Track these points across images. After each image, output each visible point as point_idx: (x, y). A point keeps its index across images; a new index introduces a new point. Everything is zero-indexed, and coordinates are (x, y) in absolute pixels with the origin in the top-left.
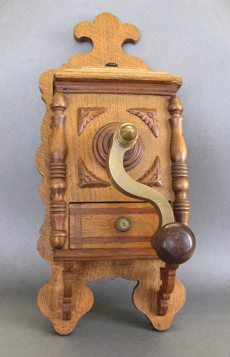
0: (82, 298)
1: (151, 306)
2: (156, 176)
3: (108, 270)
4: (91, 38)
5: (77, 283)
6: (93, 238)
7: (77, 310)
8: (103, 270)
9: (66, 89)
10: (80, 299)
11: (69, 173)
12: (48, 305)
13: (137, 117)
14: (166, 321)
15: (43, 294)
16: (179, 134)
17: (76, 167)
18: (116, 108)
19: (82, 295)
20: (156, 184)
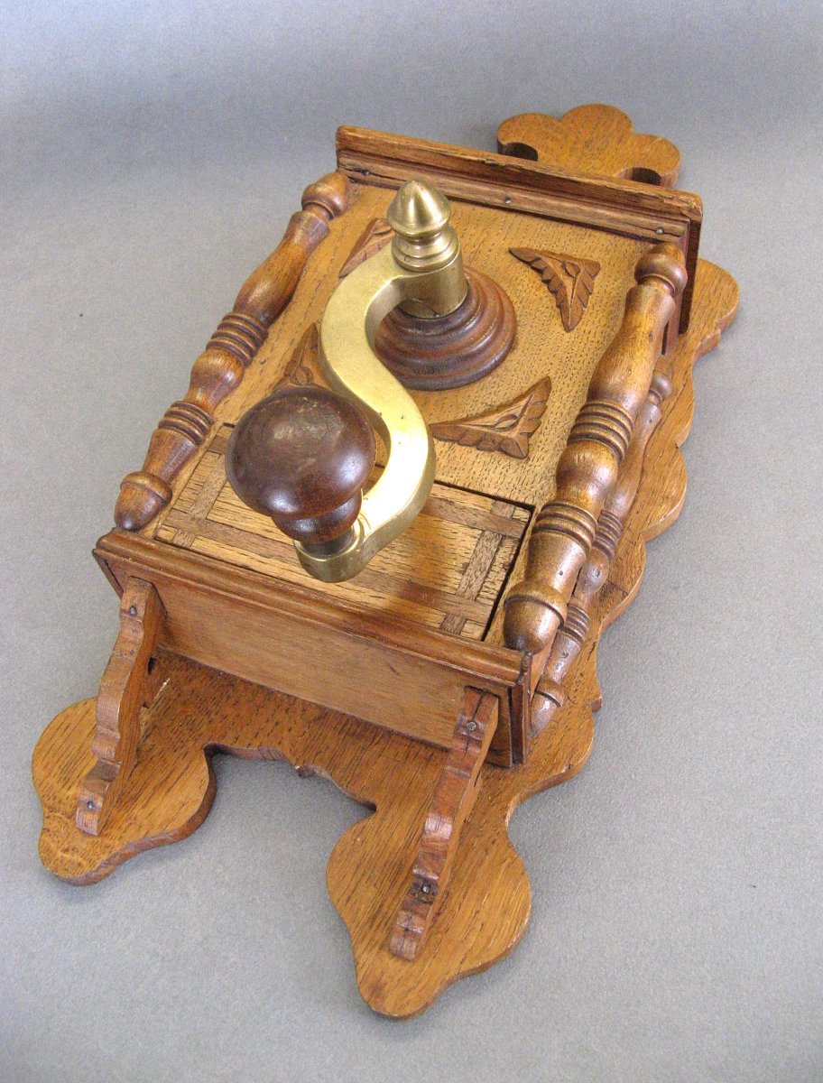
0: (170, 782)
1: (381, 906)
3: (293, 732)
4: (536, 149)
5: (181, 732)
6: (238, 531)
7: (135, 811)
8: (277, 724)
9: (364, 172)
10: (162, 784)
11: (265, 352)
12: (60, 763)
13: (531, 271)
14: (411, 984)
15: (64, 727)
16: (638, 329)
17: (291, 344)
18: (478, 239)
19: (175, 776)
20: (504, 442)
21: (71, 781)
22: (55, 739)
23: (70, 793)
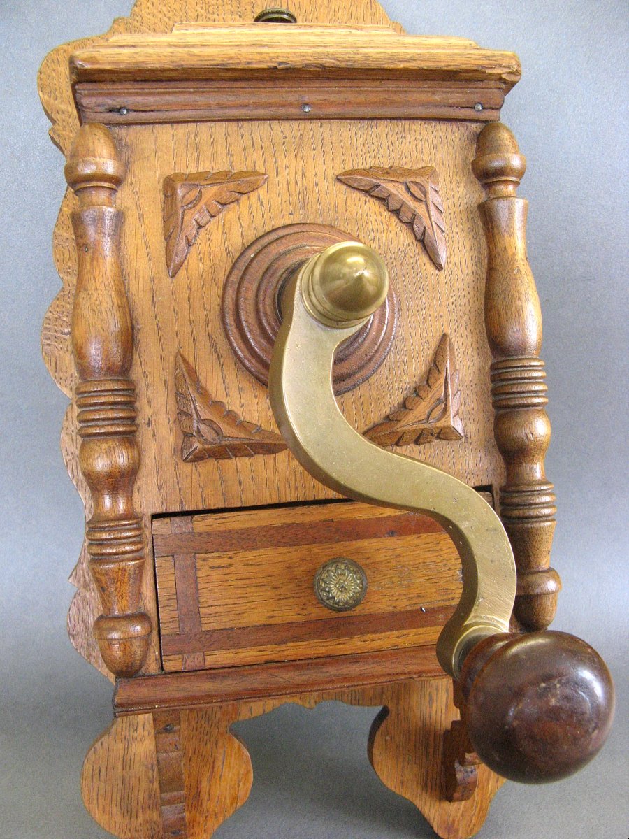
0: (218, 771)
1: (426, 775)
2: (443, 405)
6: (240, 631)
7: (204, 806)
9: (118, 110)
10: (211, 775)
11: (145, 412)
12: (114, 802)
13: (372, 200)
16: (516, 257)
17: (166, 388)
18: (296, 173)
19: (219, 764)
20: (442, 431)
21: (134, 811)
22: (96, 786)
23: (140, 819)
